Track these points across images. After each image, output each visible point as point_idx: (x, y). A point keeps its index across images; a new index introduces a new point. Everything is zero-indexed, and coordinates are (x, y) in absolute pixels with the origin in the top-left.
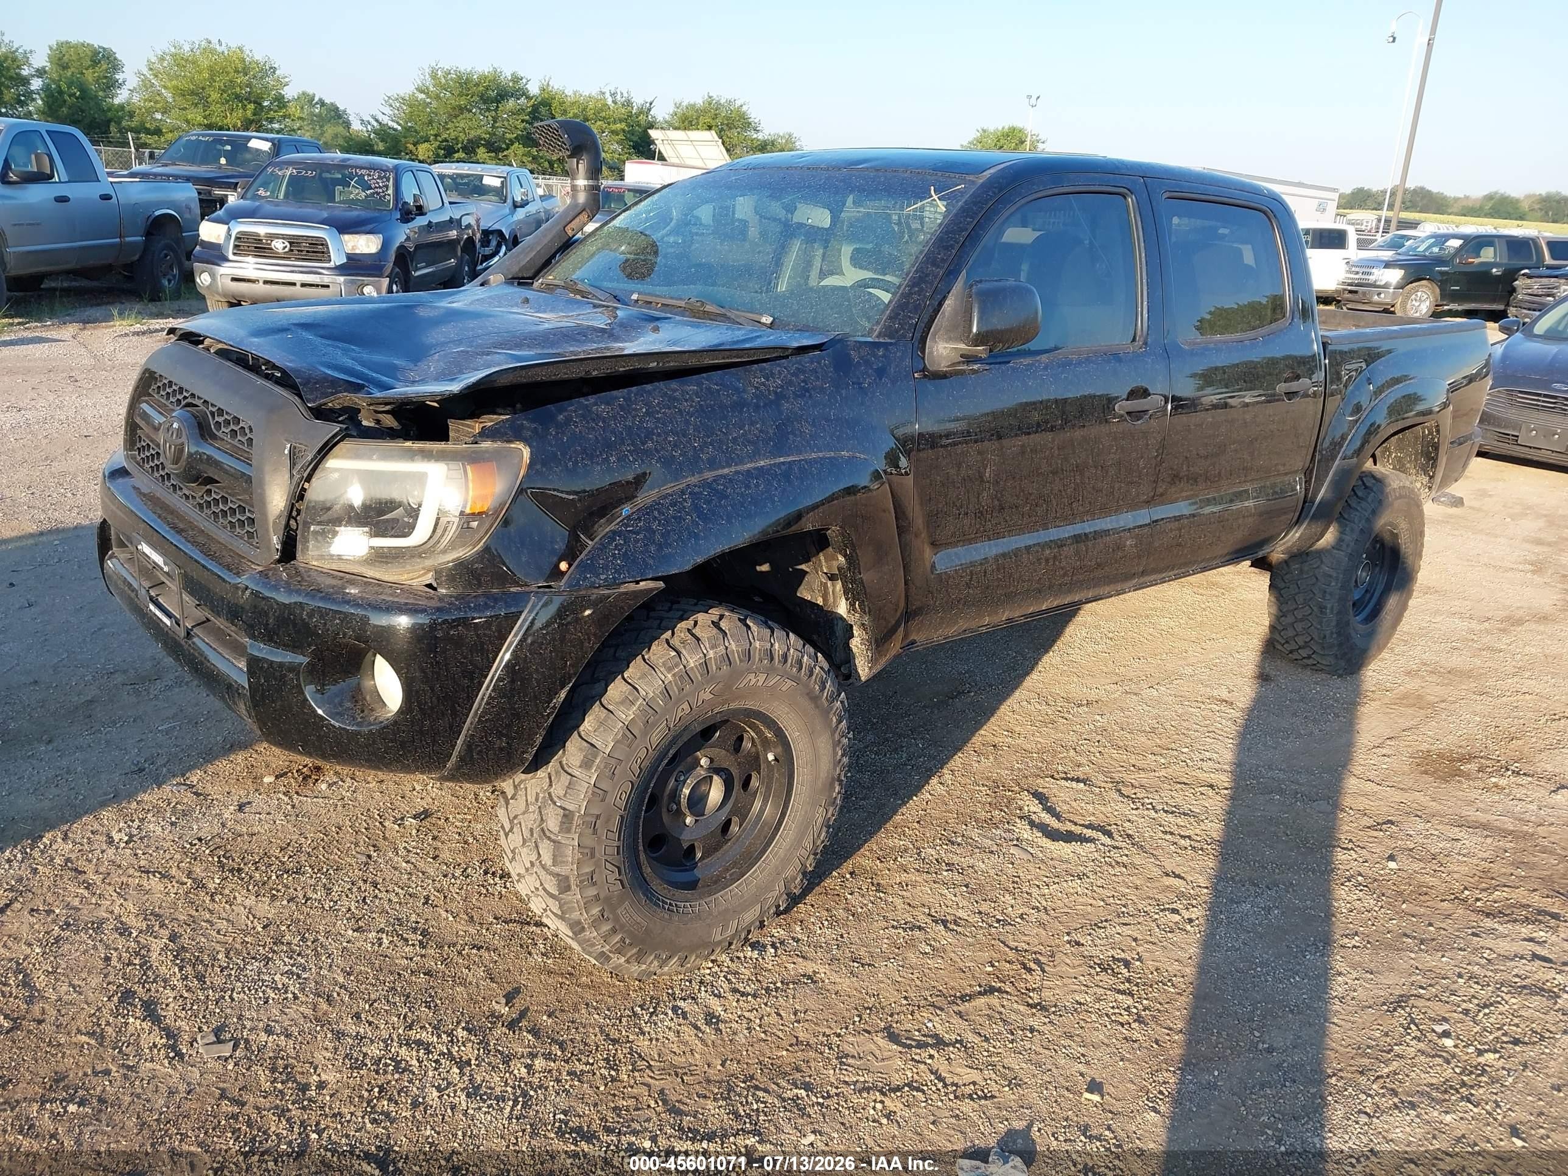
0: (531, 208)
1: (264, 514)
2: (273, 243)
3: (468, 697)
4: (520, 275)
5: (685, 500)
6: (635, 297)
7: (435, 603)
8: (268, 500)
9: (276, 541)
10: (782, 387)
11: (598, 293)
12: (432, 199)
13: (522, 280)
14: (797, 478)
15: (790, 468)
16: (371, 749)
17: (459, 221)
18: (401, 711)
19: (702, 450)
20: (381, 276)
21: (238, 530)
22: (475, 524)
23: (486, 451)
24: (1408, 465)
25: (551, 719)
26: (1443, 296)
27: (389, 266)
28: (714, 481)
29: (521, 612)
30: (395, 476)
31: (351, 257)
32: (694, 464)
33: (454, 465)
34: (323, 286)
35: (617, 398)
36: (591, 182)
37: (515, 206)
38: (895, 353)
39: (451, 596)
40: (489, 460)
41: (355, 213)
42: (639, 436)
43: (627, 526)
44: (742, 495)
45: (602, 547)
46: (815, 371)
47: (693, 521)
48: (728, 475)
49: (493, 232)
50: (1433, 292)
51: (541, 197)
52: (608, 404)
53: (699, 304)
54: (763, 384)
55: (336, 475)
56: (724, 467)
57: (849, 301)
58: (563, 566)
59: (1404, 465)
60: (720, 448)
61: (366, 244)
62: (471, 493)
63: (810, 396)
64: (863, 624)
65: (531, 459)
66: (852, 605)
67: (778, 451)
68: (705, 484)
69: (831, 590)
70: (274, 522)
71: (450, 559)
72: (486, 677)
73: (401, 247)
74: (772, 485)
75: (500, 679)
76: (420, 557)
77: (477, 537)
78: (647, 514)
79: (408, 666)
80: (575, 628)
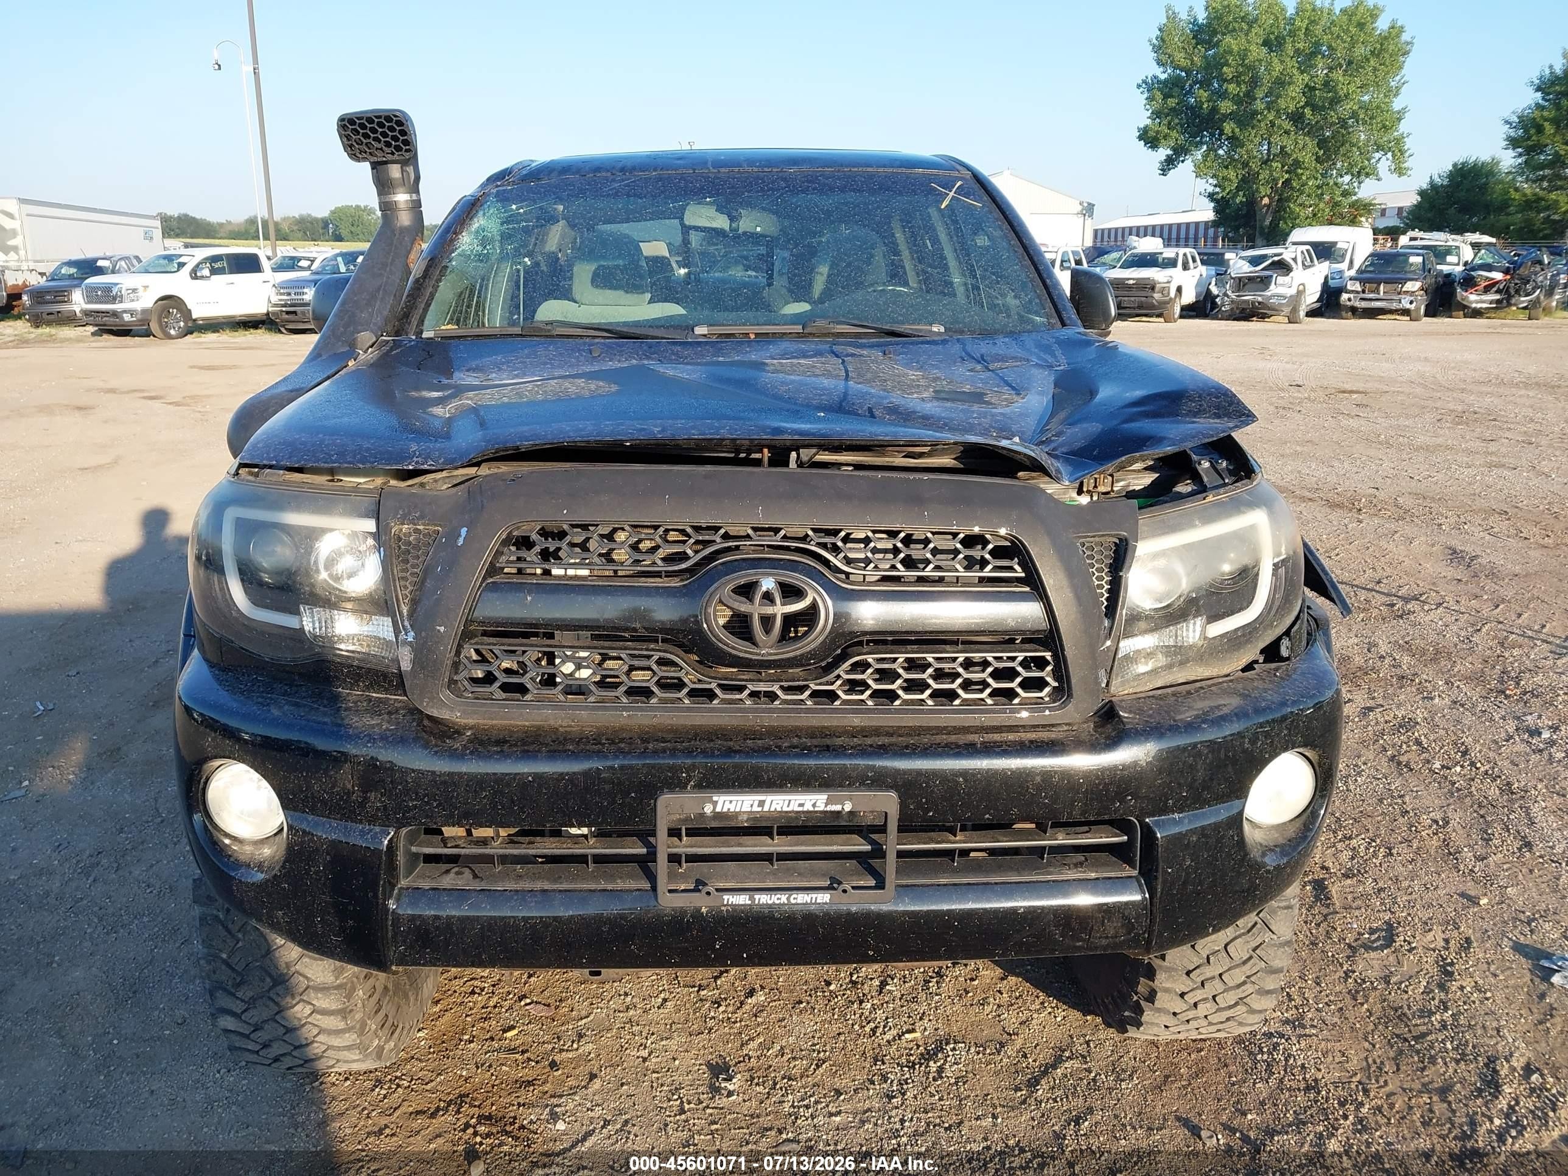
9: (1102, 678)
70: (1101, 652)
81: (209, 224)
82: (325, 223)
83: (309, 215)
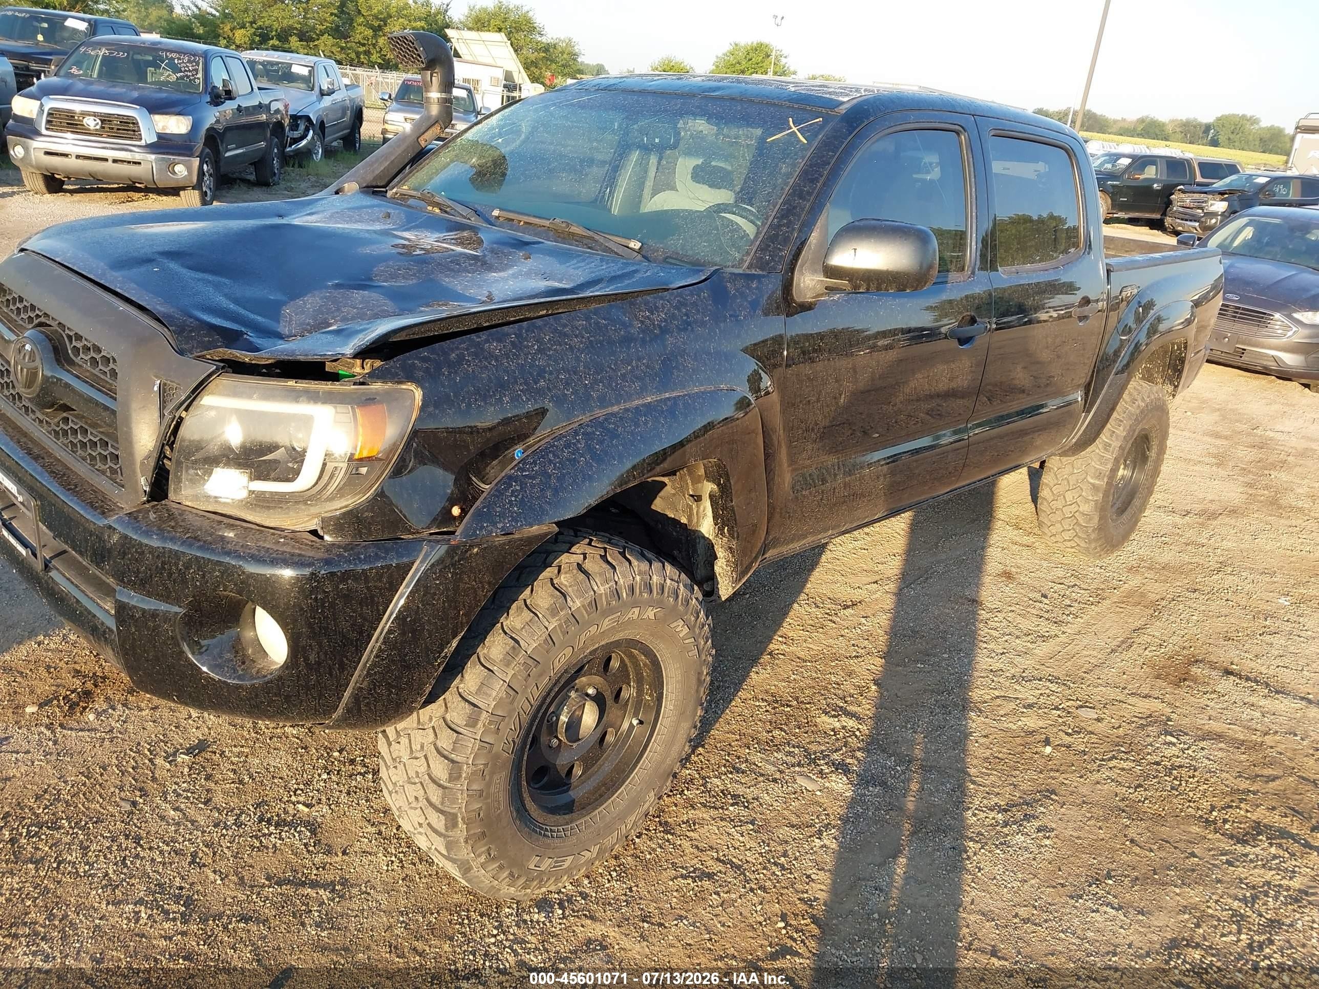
0: (337, 97)
1: (131, 454)
2: (85, 120)
3: (357, 649)
4: (374, 184)
5: (578, 441)
6: (496, 213)
7: (321, 555)
8: (135, 439)
9: (144, 483)
10: (666, 321)
11: (459, 208)
12: (241, 84)
13: (375, 189)
14: (681, 414)
15: (675, 404)
16: (253, 702)
17: (268, 107)
18: (286, 666)
19: (592, 388)
20: (191, 155)
21: (99, 464)
22: (364, 470)
23: (377, 393)
24: (1156, 375)
25: (441, 669)
26: (1114, 206)
27: (199, 146)
28: (606, 420)
29: (413, 564)
30: (279, 418)
31: (160, 136)
32: (585, 401)
33: (341, 408)
34: (135, 163)
35: (508, 335)
36: (444, 95)
37: (322, 94)
38: (767, 285)
39: (339, 547)
40: (380, 402)
41: (164, 95)
42: (531, 374)
43: (523, 470)
44: (632, 434)
45: (498, 494)
46: (695, 304)
47: (587, 462)
48: (618, 413)
49: (301, 117)
50: (1106, 202)
51: (346, 86)
52: (499, 340)
53: (564, 225)
54: (648, 318)
55: (213, 413)
56: (613, 405)
57: (718, 230)
58: (456, 511)
59: (1152, 375)
60: (610, 385)
61: (178, 125)
62: (360, 438)
63: (692, 330)
64: (730, 548)
65: (424, 400)
66: (721, 530)
67: (664, 386)
68: (595, 423)
69: (695, 511)
70: (142, 463)
71: (338, 506)
72: (375, 630)
73: (211, 130)
74: (660, 422)
75: (390, 631)
76: (306, 504)
77: (367, 484)
78: (543, 457)
79: (295, 621)
80: (469, 577)
81: (1106, 120)
82: (1208, 128)
83: (1195, 120)
